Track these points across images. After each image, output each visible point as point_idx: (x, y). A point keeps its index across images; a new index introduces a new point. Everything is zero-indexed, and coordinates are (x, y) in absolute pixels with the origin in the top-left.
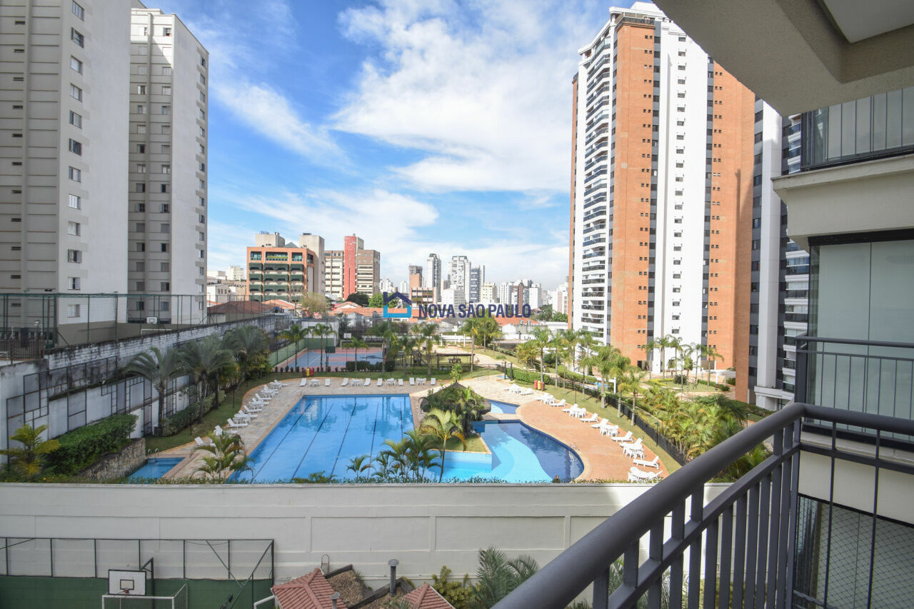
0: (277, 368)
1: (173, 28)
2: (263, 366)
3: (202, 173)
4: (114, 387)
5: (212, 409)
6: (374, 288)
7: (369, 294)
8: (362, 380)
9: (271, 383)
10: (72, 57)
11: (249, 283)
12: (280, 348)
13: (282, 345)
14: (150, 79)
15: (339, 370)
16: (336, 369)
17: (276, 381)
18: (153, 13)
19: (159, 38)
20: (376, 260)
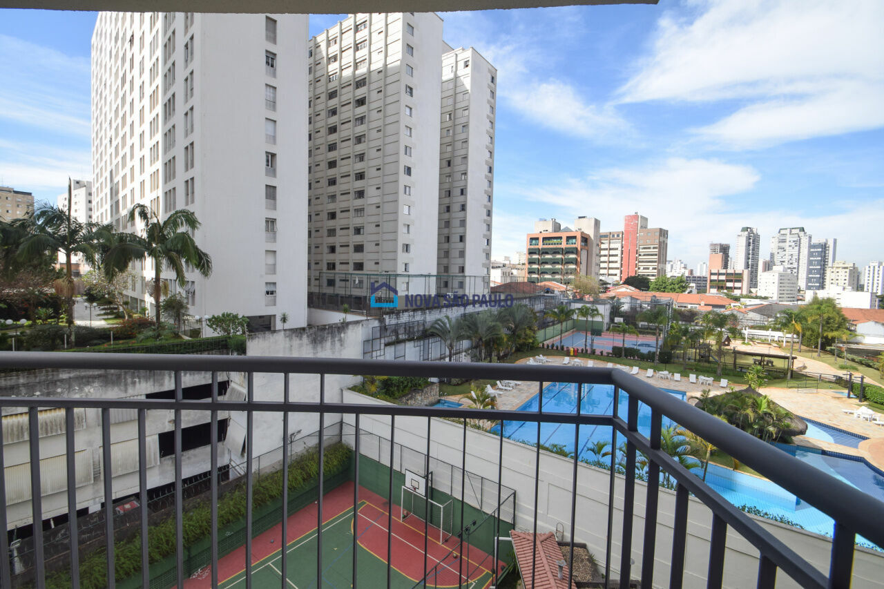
0: (543, 345)
1: (470, 59)
2: (531, 341)
3: (490, 175)
4: (422, 342)
7: (650, 278)
8: (628, 367)
9: (537, 357)
10: (406, 106)
11: (527, 266)
12: (548, 326)
13: (551, 324)
14: (455, 106)
15: (605, 354)
16: (602, 353)
17: (541, 355)
18: (457, 53)
19: (462, 71)
20: (662, 239)
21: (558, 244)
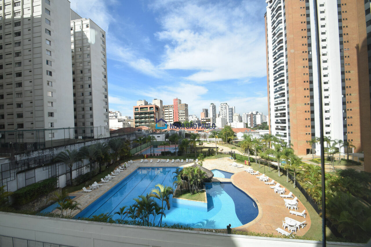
0: (134, 155)
1: (89, 24)
2: (126, 154)
3: (105, 79)
4: (50, 167)
5: (98, 174)
6: (186, 119)
7: (182, 122)
8: (165, 160)
9: (129, 161)
10: (46, 39)
11: (134, 120)
12: (138, 146)
13: (140, 145)
14: (83, 45)
15: (158, 155)
16: (157, 155)
17: (131, 160)
18: (82, 20)
19: (85, 29)
20: (186, 107)
21: (146, 110)
